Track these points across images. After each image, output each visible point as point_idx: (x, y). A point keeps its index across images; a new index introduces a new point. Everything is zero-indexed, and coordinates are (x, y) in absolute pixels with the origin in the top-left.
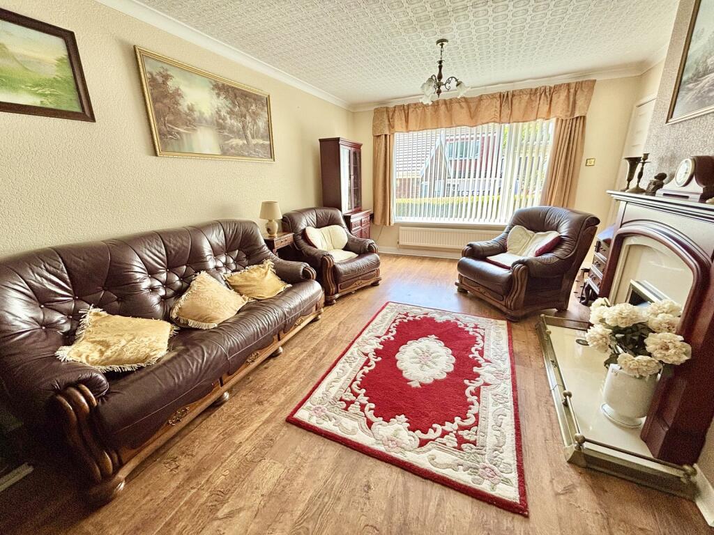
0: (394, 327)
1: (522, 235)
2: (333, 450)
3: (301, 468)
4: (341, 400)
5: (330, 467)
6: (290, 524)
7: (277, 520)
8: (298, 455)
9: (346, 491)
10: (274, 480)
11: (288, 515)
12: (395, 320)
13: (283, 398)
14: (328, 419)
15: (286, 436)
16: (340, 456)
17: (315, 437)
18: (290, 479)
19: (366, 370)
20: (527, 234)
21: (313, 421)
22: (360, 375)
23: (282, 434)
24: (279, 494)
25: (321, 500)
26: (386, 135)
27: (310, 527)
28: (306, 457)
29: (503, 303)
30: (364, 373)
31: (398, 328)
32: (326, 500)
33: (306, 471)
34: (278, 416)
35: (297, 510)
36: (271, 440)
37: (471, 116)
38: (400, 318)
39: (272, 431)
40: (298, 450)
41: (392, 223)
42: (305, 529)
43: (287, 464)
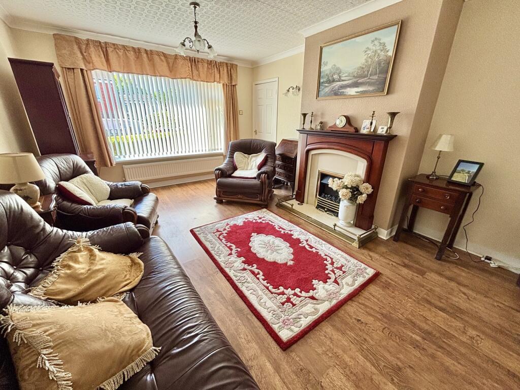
0: (226, 242)
1: (242, 157)
2: (327, 328)
3: (337, 354)
4: (283, 304)
5: (340, 334)
6: (381, 378)
7: (377, 386)
8: (325, 353)
9: (360, 333)
10: (344, 380)
11: (374, 377)
13: (254, 345)
14: (299, 320)
15: (301, 356)
16: (333, 326)
17: (311, 334)
18: (344, 366)
19: (261, 276)
20: (245, 156)
21: (297, 330)
22: (265, 282)
23: (298, 359)
24: (357, 378)
25: (365, 350)
26: (82, 70)
27: (383, 364)
28: (328, 348)
29: (258, 199)
30: (264, 280)
31: (229, 242)
32: (365, 347)
33: (340, 352)
34: (275, 356)
35: (371, 369)
36: (301, 370)
37: (170, 70)
38: (220, 235)
39: (291, 366)
40: (320, 351)
41: (114, 163)
42: (384, 368)
43: (332, 364)
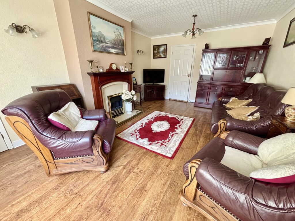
0: (170, 137)
12: (168, 142)
31: (168, 137)
38: (166, 142)
